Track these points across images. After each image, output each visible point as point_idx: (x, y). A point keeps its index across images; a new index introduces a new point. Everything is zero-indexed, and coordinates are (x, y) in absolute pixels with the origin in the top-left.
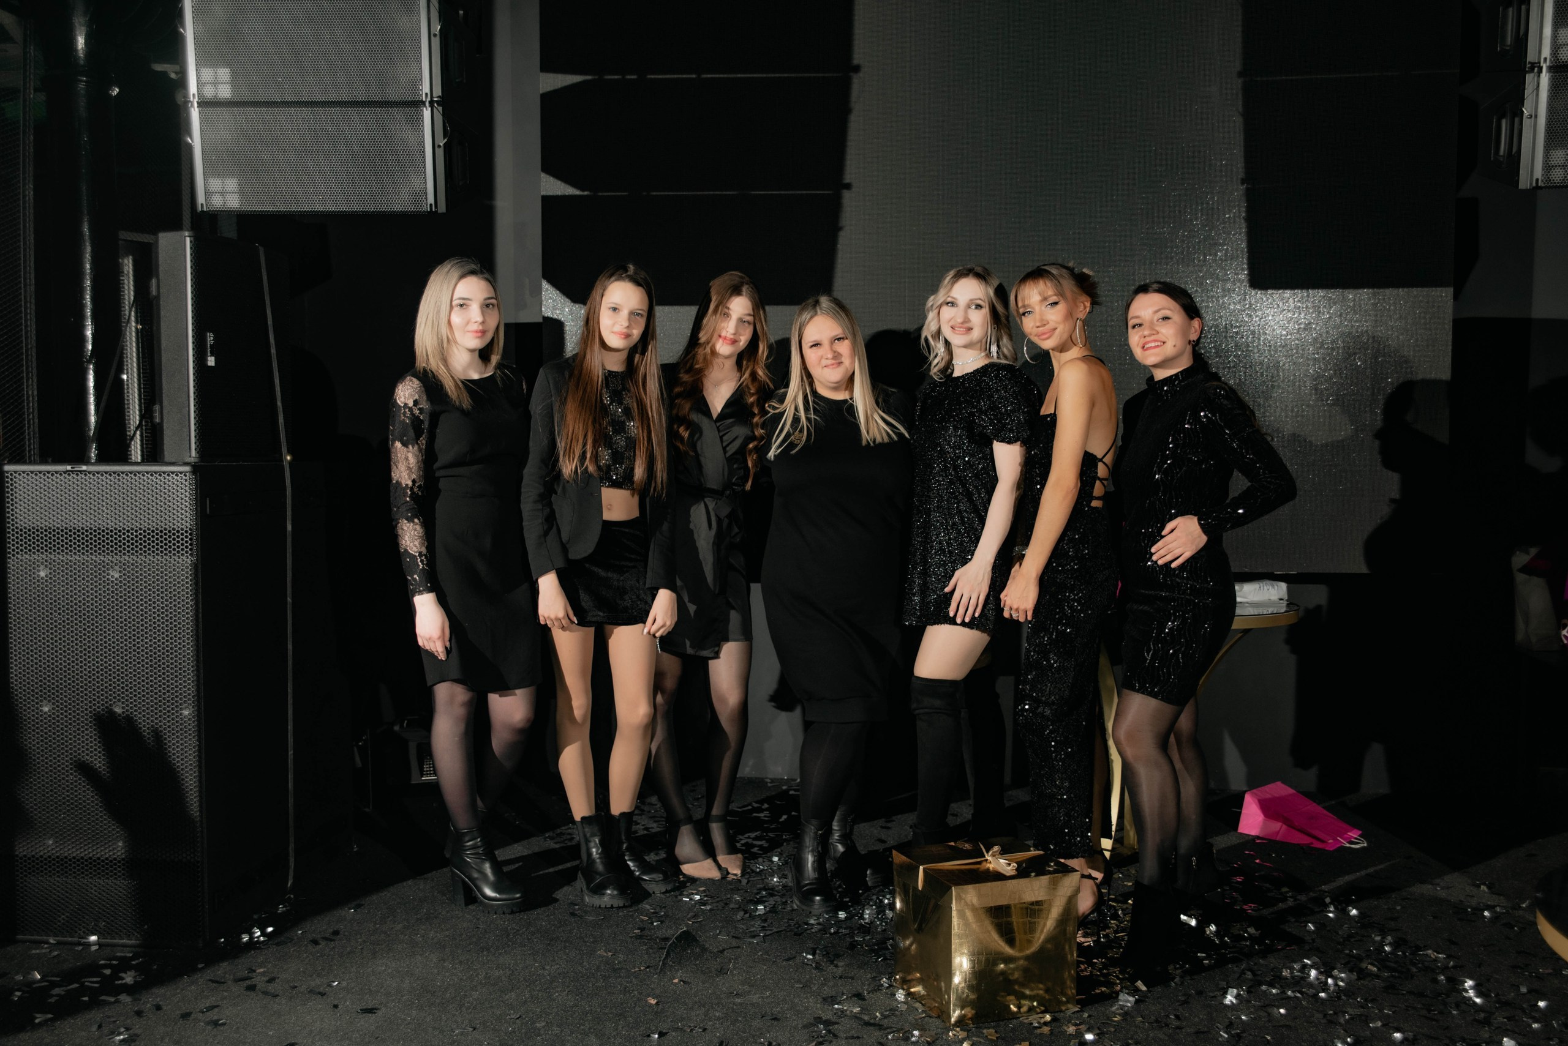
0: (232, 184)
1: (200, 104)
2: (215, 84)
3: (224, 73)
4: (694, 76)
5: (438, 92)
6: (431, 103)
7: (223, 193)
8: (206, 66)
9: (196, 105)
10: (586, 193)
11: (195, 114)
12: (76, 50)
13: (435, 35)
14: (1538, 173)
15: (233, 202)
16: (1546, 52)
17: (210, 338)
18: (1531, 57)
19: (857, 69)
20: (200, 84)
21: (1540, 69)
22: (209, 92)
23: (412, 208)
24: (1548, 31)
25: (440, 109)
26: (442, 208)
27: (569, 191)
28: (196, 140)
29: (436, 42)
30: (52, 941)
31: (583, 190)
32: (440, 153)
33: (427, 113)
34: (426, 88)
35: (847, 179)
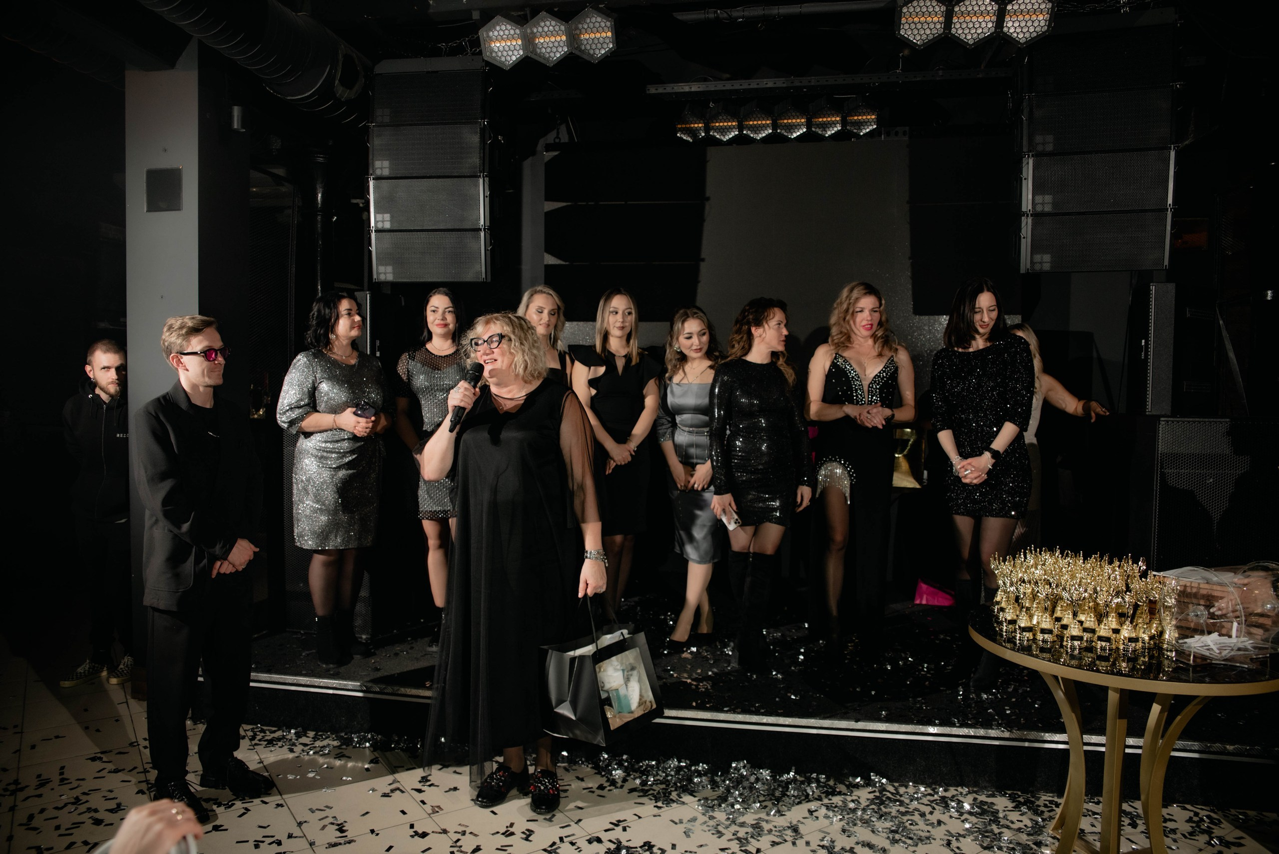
0: (389, 269)
1: (375, 231)
2: (383, 221)
3: (387, 216)
4: (623, 203)
5: (488, 224)
6: (485, 229)
7: (385, 274)
8: (379, 213)
9: (373, 231)
10: (567, 263)
11: (373, 235)
12: (317, 200)
13: (487, 197)
14: (1029, 266)
15: (390, 278)
16: (1030, 207)
17: (378, 343)
18: (1024, 209)
19: (708, 199)
20: (376, 222)
21: (1028, 216)
22: (380, 226)
23: (475, 280)
24: (1030, 196)
25: (489, 232)
26: (489, 280)
27: (559, 262)
28: (373, 249)
29: (487, 200)
30: (302, 632)
31: (566, 262)
32: (488, 253)
33: (482, 234)
34: (482, 222)
35: (703, 256)
